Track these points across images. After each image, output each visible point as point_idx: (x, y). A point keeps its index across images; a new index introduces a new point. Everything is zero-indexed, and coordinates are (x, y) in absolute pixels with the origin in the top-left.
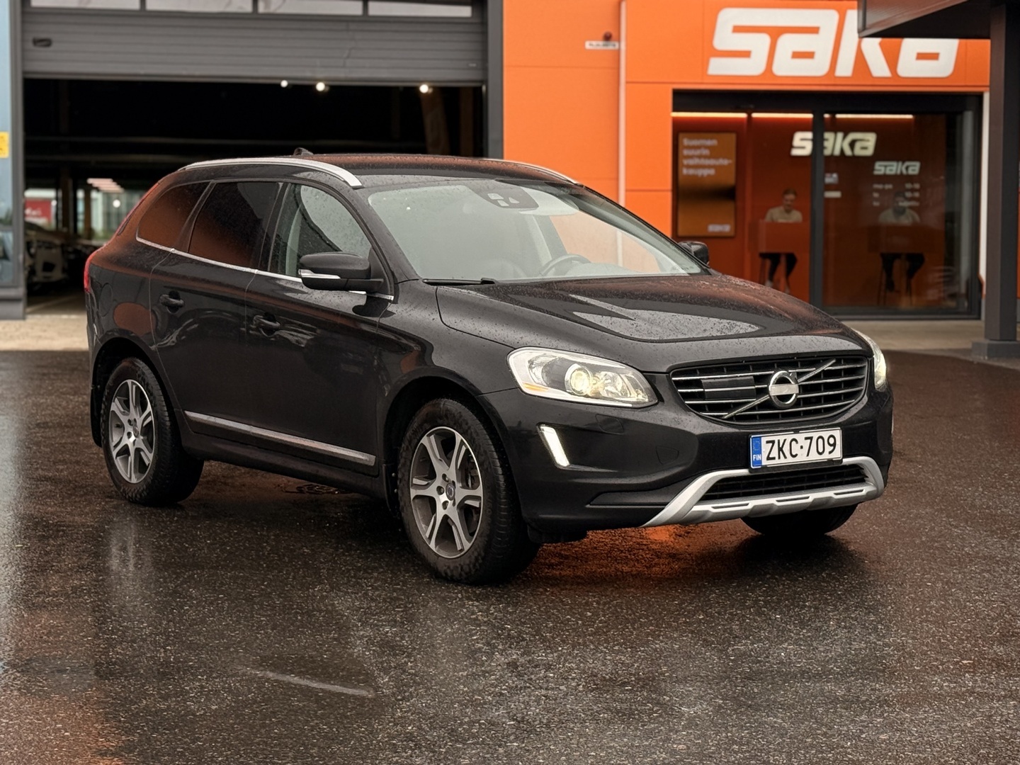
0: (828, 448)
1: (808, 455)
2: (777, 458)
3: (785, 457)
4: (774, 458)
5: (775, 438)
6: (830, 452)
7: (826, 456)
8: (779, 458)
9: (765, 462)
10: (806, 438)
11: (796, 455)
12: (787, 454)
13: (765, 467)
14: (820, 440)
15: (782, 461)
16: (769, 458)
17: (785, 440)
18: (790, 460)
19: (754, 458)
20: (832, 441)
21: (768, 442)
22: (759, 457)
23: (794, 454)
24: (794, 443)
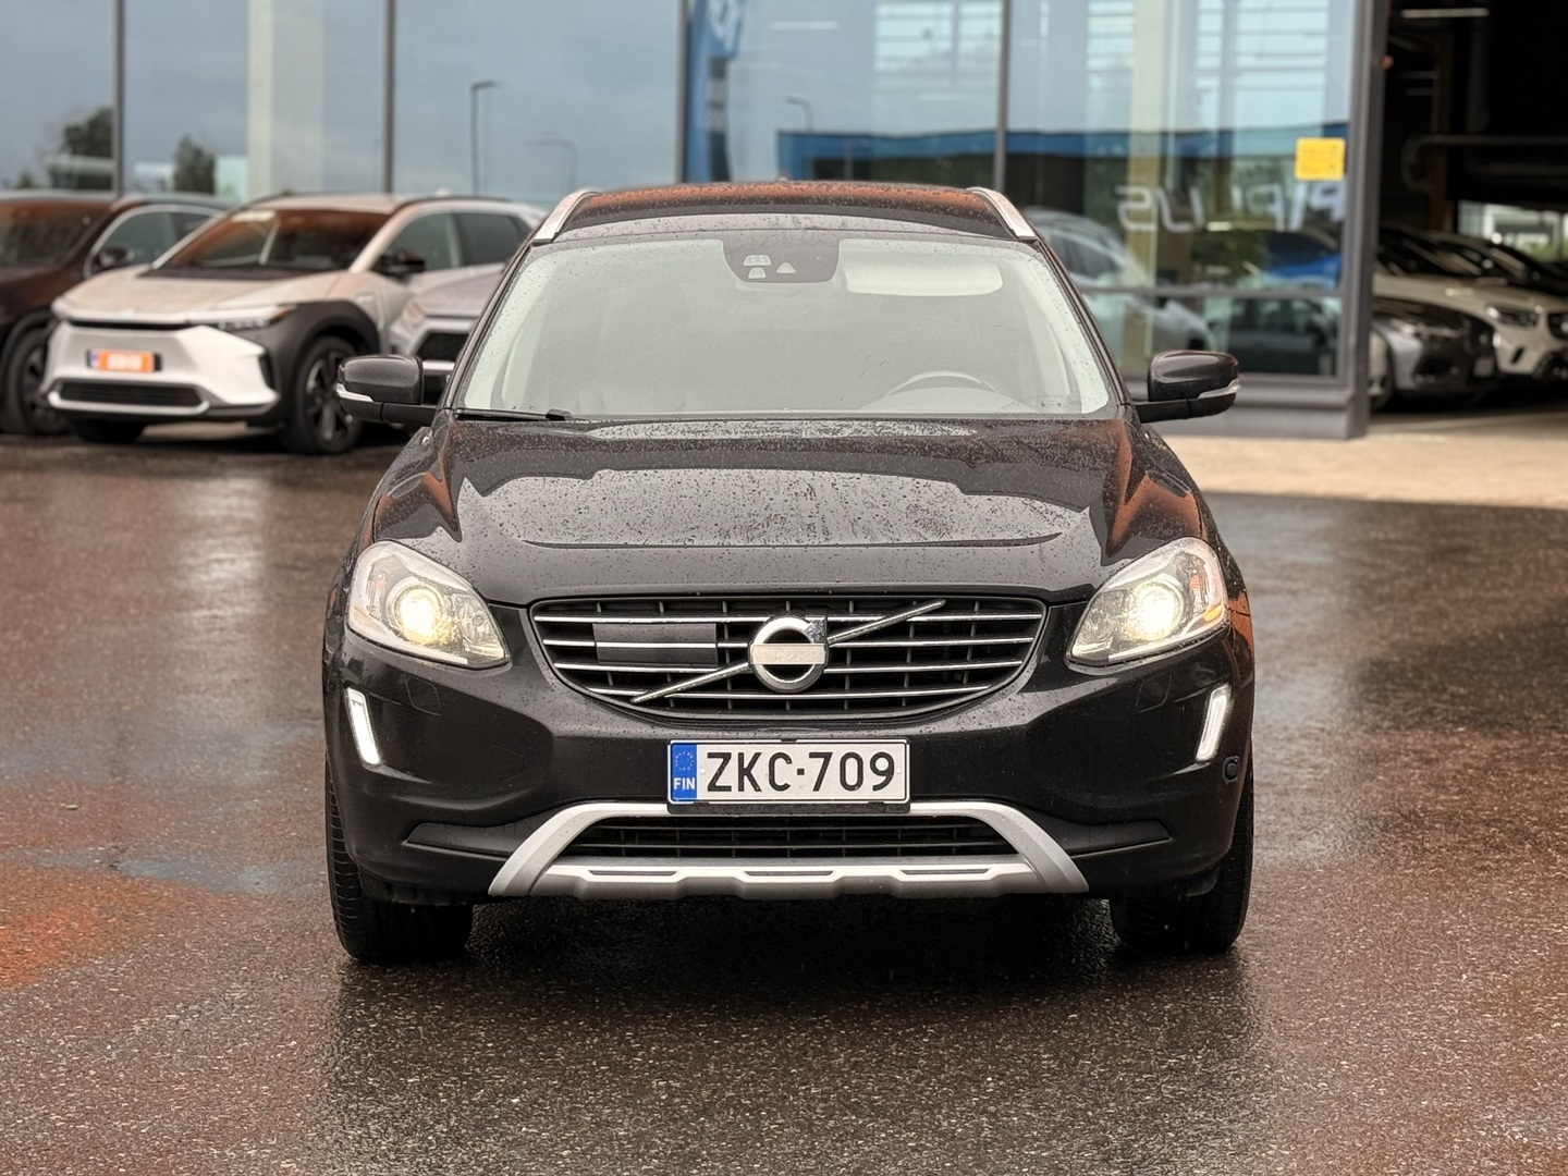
0: (871, 779)
1: (817, 788)
2: (735, 787)
3: (757, 788)
4: (728, 789)
5: (734, 750)
6: (876, 788)
7: (865, 794)
8: (741, 788)
9: (703, 794)
10: (812, 755)
11: (786, 787)
12: (763, 781)
13: (705, 804)
14: (852, 764)
15: (749, 794)
16: (712, 787)
17: (757, 756)
18: (768, 795)
19: (676, 784)
20: (882, 764)
21: (711, 755)
22: (689, 783)
23: (779, 782)
24: (780, 762)
